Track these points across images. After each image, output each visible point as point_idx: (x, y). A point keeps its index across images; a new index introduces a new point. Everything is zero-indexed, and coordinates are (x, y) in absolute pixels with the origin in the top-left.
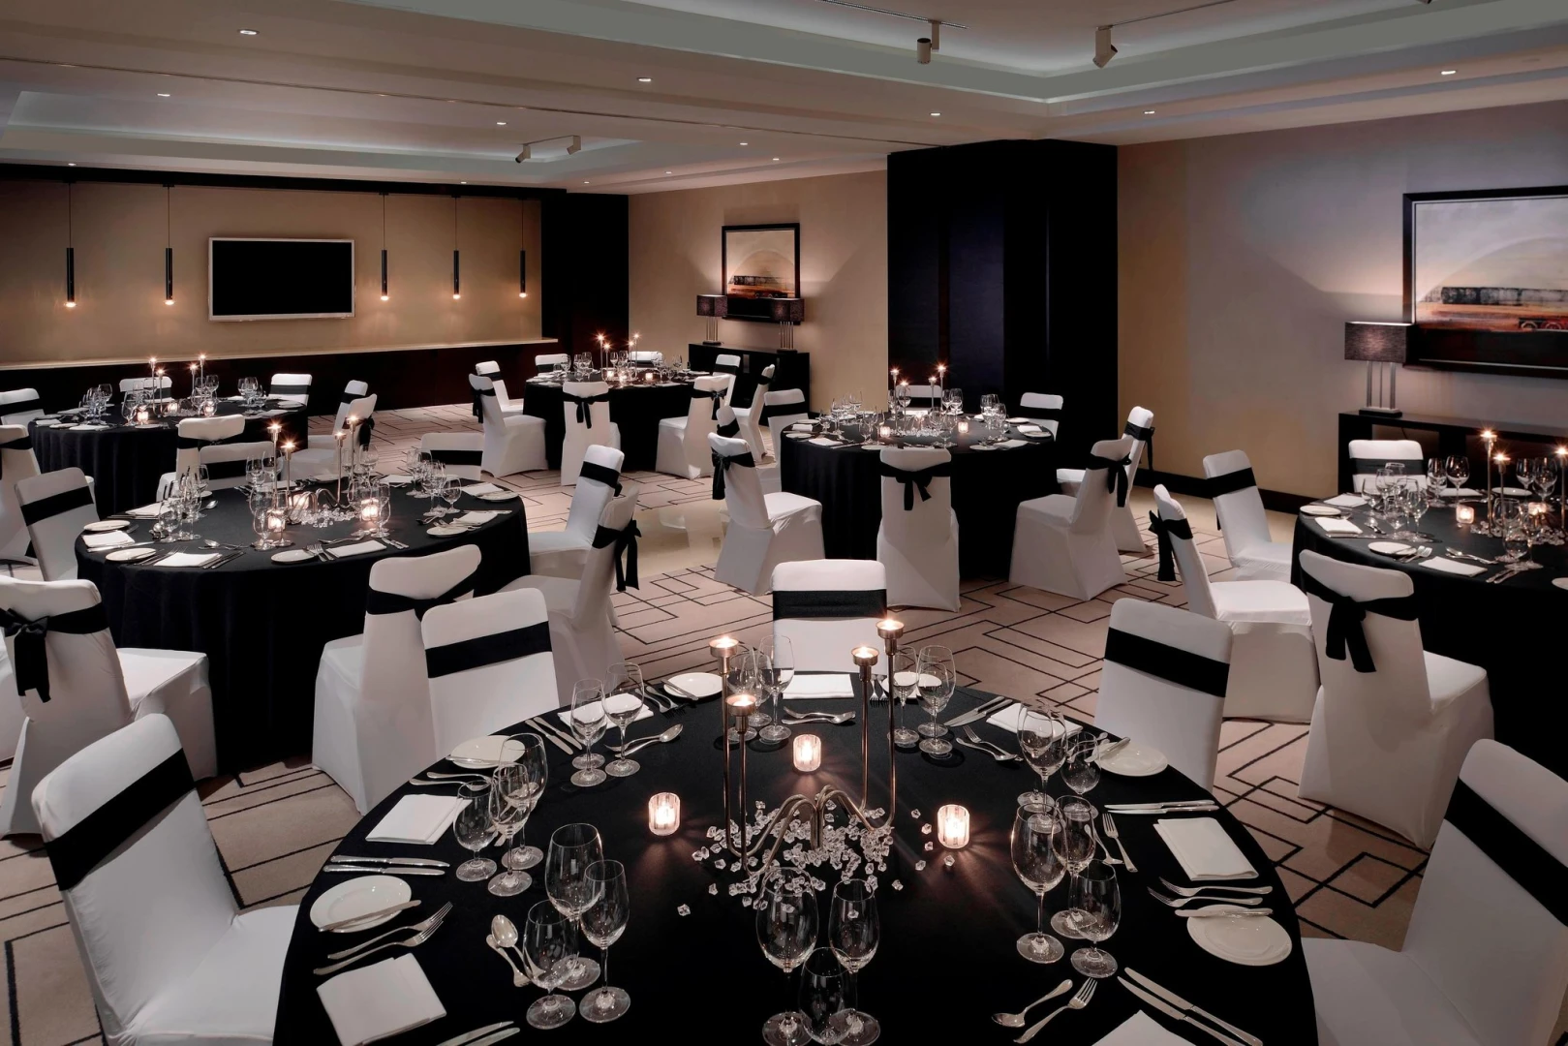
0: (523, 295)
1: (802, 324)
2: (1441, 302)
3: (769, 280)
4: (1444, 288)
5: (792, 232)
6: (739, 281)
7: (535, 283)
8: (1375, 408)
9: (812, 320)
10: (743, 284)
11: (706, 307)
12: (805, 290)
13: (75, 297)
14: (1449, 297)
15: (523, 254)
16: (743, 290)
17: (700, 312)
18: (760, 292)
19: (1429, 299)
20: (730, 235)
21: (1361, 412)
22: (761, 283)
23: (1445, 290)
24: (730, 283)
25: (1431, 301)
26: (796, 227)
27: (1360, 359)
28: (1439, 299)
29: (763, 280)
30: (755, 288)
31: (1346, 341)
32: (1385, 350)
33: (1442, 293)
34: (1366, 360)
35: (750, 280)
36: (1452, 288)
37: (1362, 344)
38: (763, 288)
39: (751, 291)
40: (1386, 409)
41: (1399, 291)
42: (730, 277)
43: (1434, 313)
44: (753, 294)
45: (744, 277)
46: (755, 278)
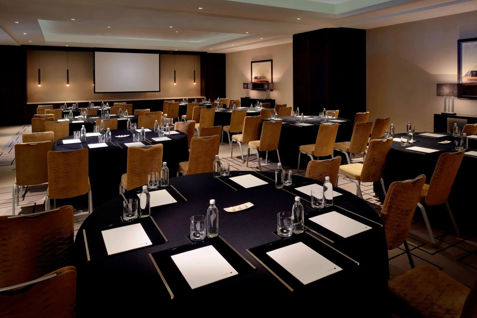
0: (195, 84)
1: (273, 90)
2: (470, 76)
3: (264, 77)
4: (472, 71)
5: (270, 62)
6: (256, 78)
7: (198, 80)
8: (447, 112)
9: (275, 89)
10: (257, 79)
11: (246, 86)
12: (274, 80)
13: (69, 83)
14: (473, 75)
15: (194, 71)
16: (257, 81)
17: (244, 88)
18: (262, 81)
19: (466, 75)
20: (253, 64)
21: (442, 113)
22: (262, 78)
23: (472, 72)
24: (253, 79)
25: (467, 76)
26: (272, 61)
27: (442, 96)
28: (470, 75)
29: (262, 77)
30: (260, 80)
31: (437, 90)
32: (450, 92)
33: (471, 73)
34: (444, 96)
35: (259, 78)
36: (474, 71)
37: (442, 91)
38: (262, 80)
39: (259, 81)
40: (451, 112)
41: (456, 73)
42: (253, 77)
43: (468, 80)
44: (260, 82)
45: (257, 77)
46: (260, 77)
